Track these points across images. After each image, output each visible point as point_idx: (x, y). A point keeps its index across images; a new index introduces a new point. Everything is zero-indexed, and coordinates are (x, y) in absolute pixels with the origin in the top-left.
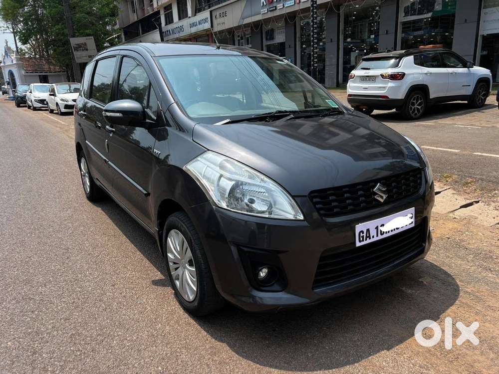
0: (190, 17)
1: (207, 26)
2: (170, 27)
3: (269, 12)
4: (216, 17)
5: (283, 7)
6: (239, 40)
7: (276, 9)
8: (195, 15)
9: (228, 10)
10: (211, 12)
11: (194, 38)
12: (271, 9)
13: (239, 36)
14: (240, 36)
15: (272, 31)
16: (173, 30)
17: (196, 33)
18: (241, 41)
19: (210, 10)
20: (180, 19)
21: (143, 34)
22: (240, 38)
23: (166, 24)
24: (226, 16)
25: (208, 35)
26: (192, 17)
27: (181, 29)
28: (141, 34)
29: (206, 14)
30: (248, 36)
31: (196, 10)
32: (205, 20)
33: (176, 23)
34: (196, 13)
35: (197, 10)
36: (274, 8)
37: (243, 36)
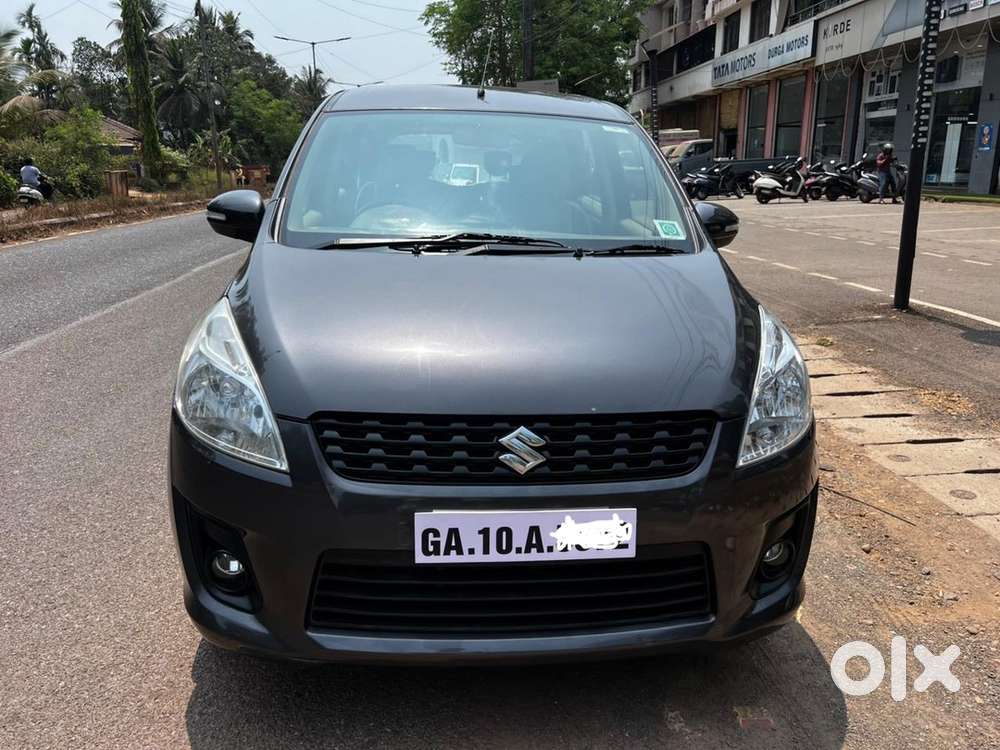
0: (771, 36)
1: (805, 52)
2: (730, 57)
3: (948, 18)
4: (825, 33)
5: (985, 5)
6: (872, 83)
7: (966, 10)
8: (783, 31)
9: (855, 17)
10: (817, 23)
11: (777, 79)
12: (954, 11)
13: (873, 75)
14: (878, 74)
15: (956, 60)
16: (734, 64)
17: (779, 70)
18: (877, 85)
19: (815, 18)
20: (752, 40)
21: (677, 73)
22: (875, 79)
23: (724, 52)
24: (847, 30)
25: (806, 73)
26: (776, 34)
27: (750, 60)
28: (674, 72)
29: (805, 28)
30: (896, 74)
31: (786, 19)
32: (802, 41)
33: (742, 49)
34: (785, 25)
35: (789, 21)
36: (962, 9)
37: (883, 73)
